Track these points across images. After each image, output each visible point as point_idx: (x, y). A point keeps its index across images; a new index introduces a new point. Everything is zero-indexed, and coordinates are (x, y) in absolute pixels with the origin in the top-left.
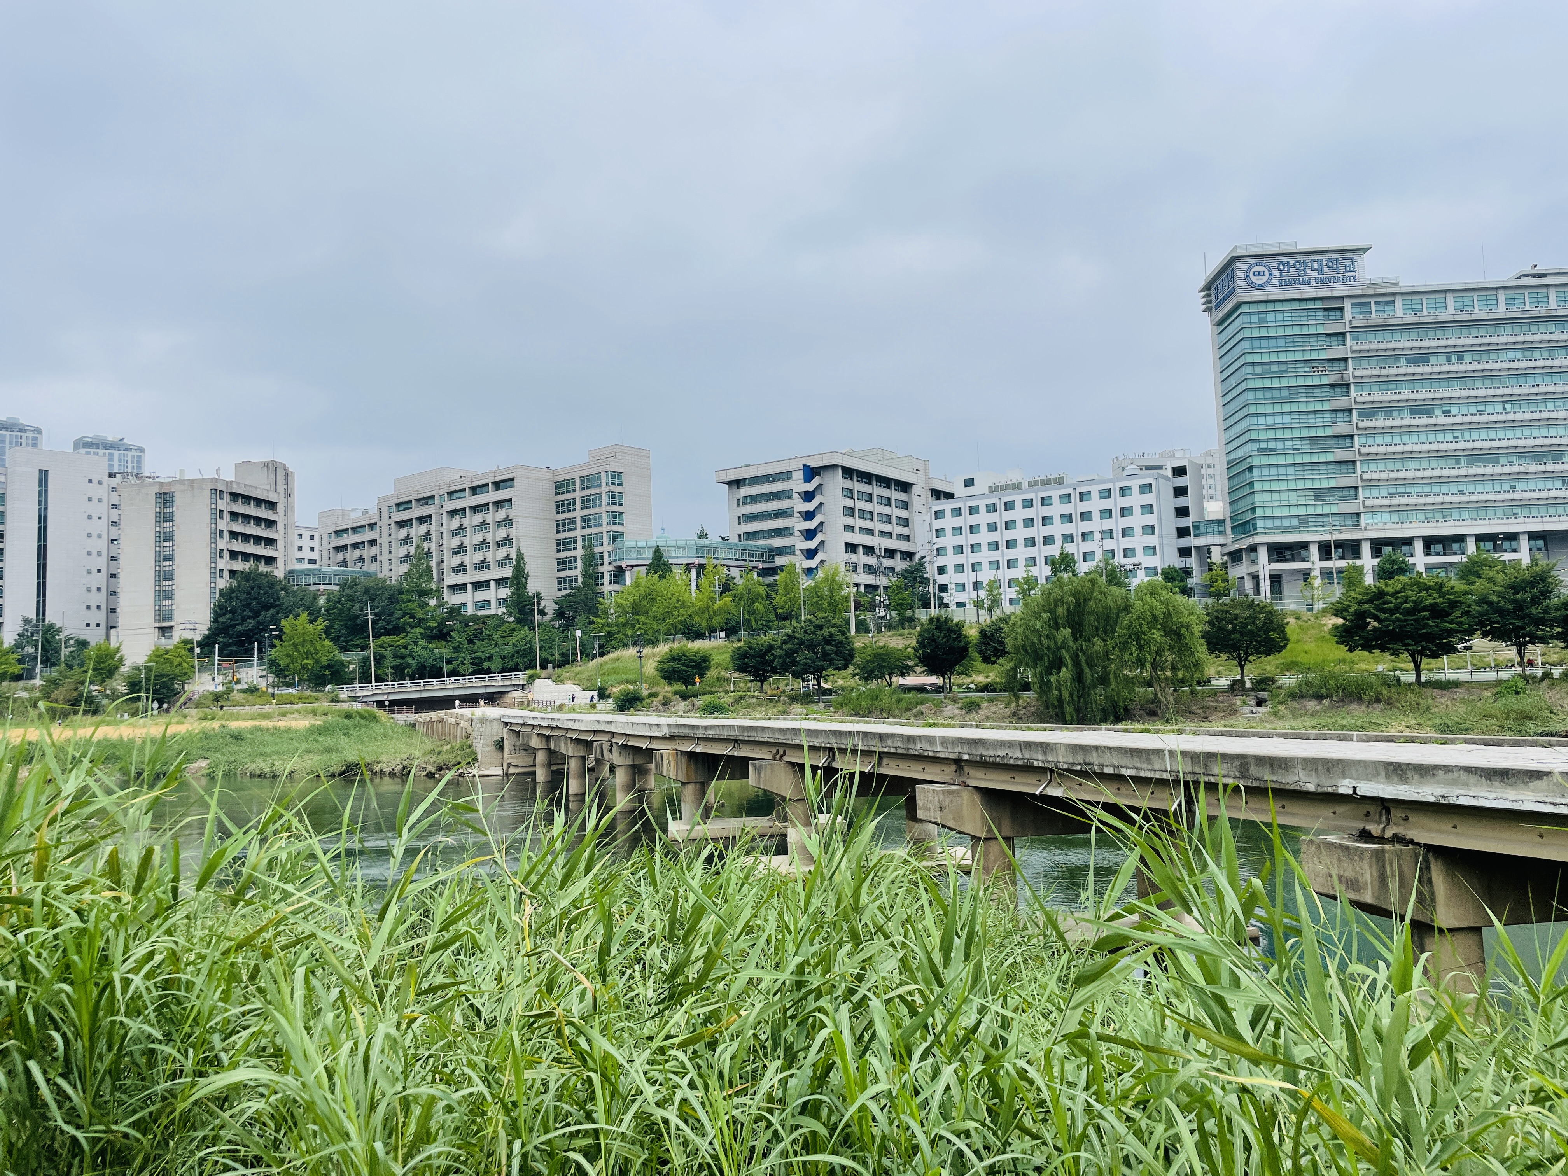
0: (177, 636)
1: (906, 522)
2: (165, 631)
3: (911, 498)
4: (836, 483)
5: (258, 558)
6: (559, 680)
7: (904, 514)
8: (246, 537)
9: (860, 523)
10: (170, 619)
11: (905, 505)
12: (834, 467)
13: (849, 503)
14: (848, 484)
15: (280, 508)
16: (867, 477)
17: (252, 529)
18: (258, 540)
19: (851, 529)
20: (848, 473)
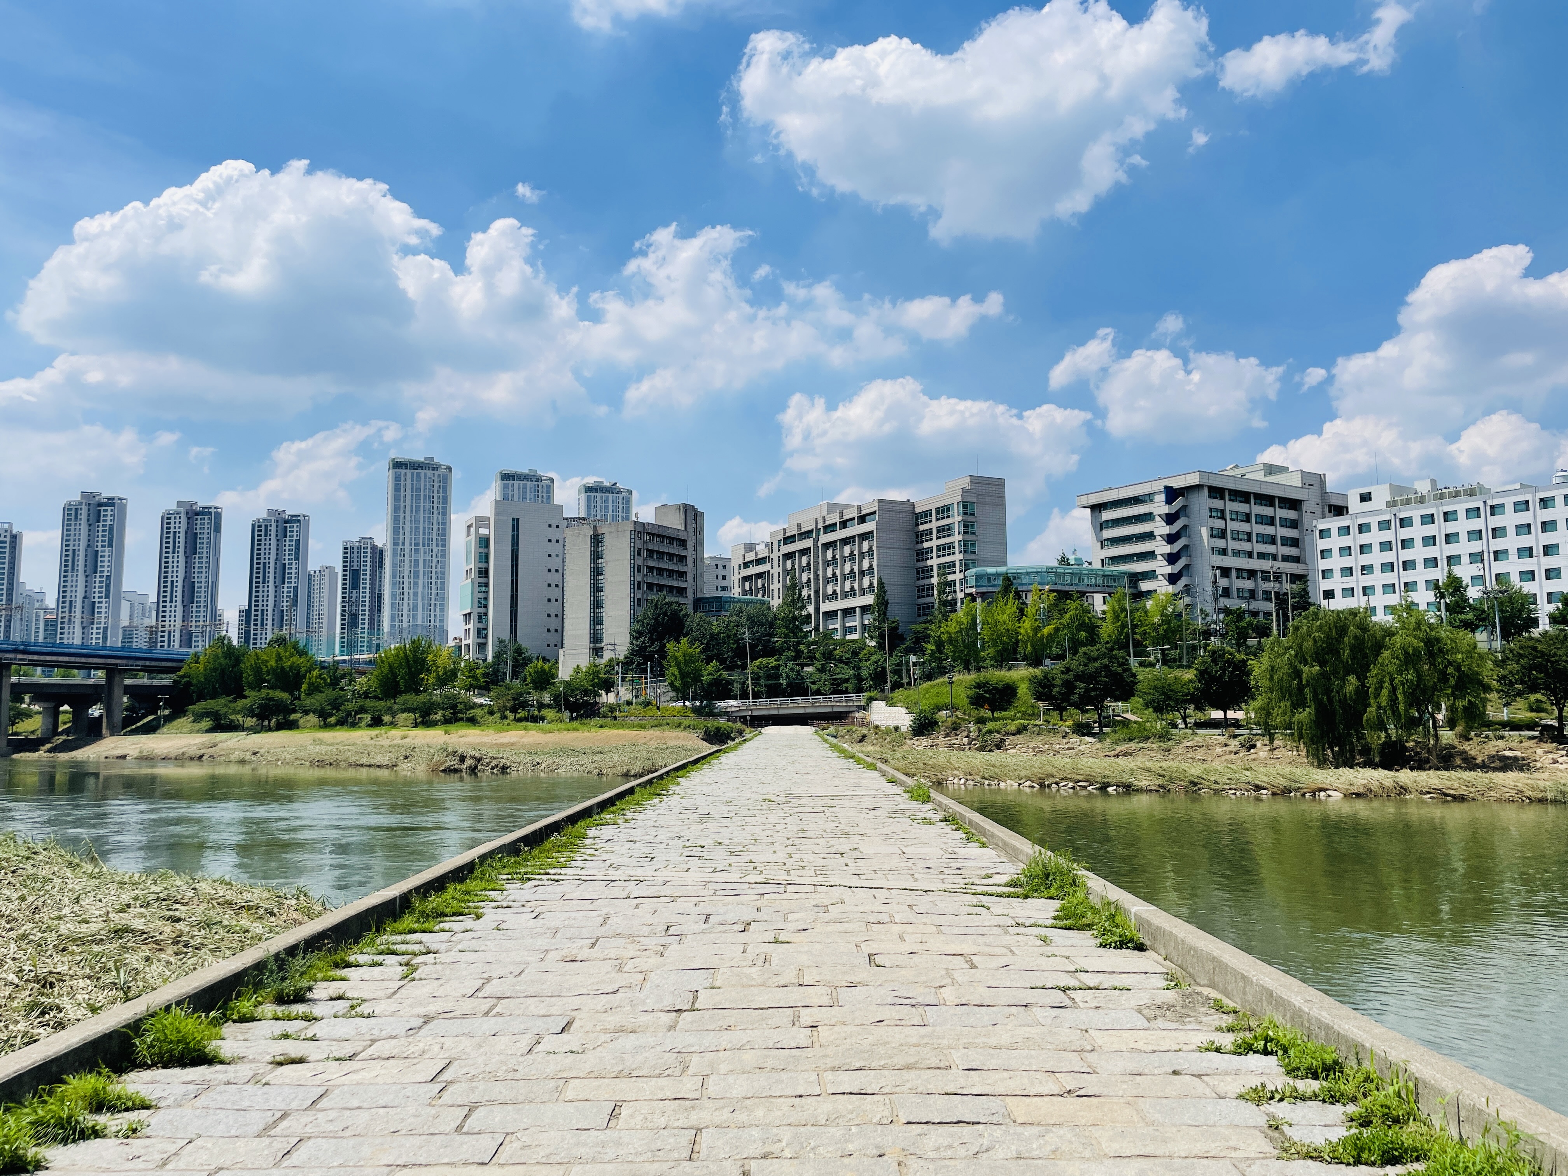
0: (607, 655)
1: (1295, 542)
2: (597, 652)
3: (1301, 516)
4: (1203, 503)
5: (671, 589)
6: (891, 703)
7: (1292, 533)
8: (661, 571)
9: (1233, 545)
10: (601, 641)
11: (1294, 524)
12: (1198, 487)
13: (1219, 524)
14: (1218, 504)
15: (690, 545)
16: (1243, 496)
17: (665, 565)
18: (671, 573)
19: (1224, 552)
20: (1216, 492)
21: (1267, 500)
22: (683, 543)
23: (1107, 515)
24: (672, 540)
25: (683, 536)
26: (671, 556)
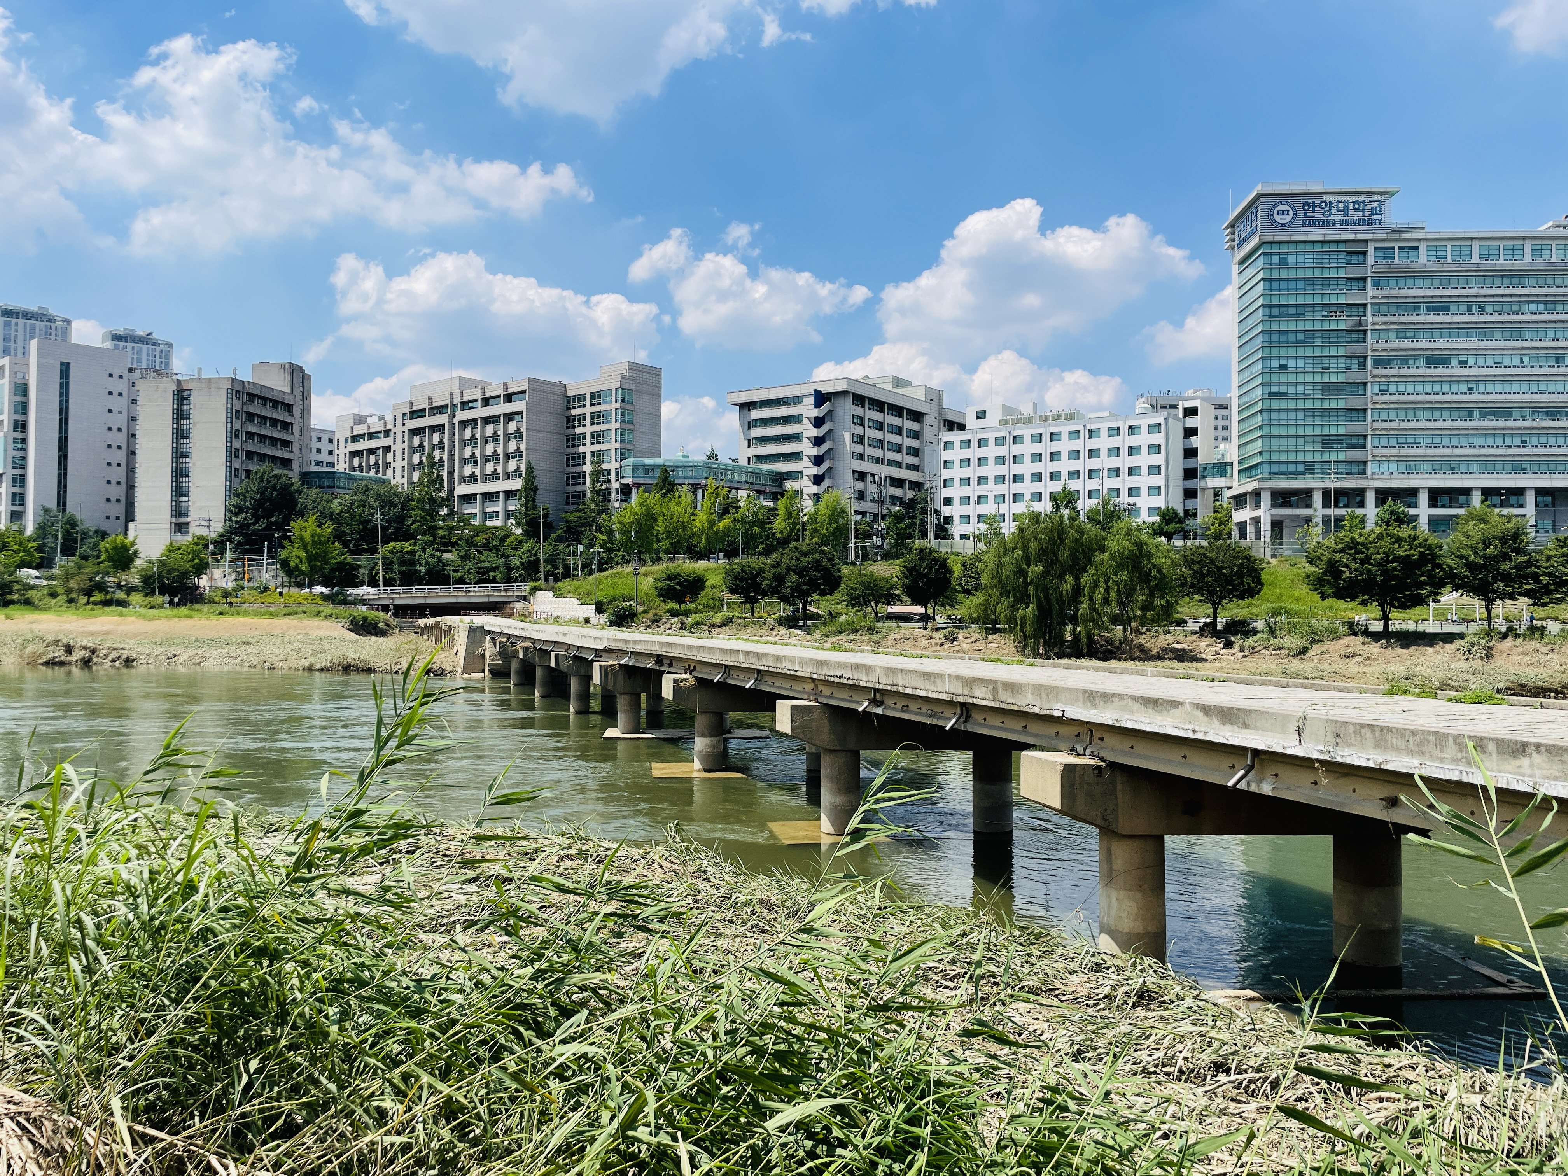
0: (192, 532)
1: (915, 452)
2: (180, 527)
3: (922, 428)
4: (847, 409)
5: (274, 459)
6: (558, 593)
7: (914, 443)
8: (263, 438)
9: (870, 451)
10: (186, 515)
11: (916, 435)
12: (845, 393)
13: (859, 430)
14: (859, 411)
15: (297, 411)
16: (879, 405)
17: (268, 431)
18: (274, 441)
20: (859, 399)
21: (897, 410)
22: (289, 408)
23: (756, 414)
24: (276, 403)
25: (289, 400)
26: (274, 422)
